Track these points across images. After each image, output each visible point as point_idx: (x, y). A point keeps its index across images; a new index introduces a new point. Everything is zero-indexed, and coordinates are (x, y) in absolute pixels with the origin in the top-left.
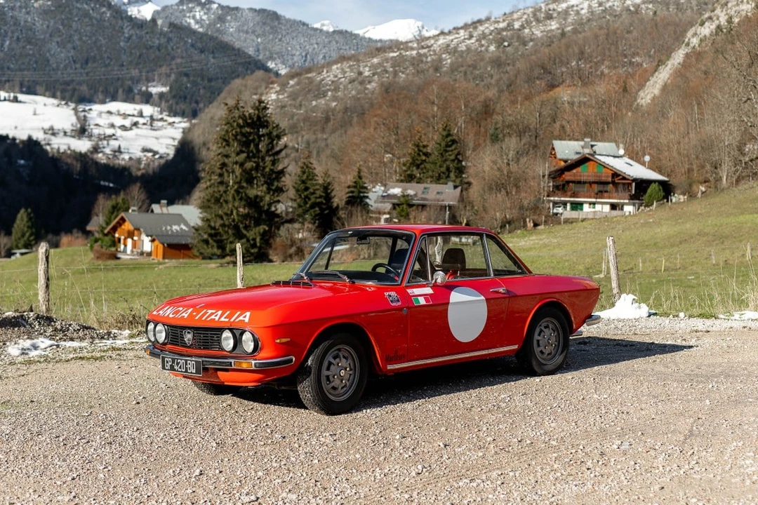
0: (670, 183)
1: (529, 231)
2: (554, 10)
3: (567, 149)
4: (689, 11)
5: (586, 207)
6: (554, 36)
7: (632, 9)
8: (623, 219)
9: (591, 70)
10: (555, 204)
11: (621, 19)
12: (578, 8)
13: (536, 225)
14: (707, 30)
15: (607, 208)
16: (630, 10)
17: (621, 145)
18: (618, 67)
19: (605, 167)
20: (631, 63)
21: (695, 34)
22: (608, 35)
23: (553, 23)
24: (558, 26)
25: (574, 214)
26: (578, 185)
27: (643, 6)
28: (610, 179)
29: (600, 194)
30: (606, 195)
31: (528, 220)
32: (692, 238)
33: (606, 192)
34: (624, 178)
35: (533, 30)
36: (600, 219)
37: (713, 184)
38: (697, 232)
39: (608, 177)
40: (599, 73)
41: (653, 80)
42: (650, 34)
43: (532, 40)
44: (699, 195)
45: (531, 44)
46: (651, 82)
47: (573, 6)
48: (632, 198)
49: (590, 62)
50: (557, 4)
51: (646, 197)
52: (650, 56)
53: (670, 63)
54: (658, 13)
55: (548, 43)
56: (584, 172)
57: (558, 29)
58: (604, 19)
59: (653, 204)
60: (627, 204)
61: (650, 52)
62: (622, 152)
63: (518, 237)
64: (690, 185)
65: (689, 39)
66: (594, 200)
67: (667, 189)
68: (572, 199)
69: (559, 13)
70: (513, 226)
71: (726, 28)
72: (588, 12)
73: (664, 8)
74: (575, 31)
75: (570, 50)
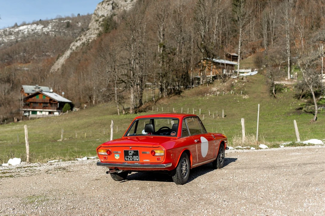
0: (73, 103)
1: (15, 123)
2: (13, 31)
3: (29, 89)
4: (69, 36)
5: (38, 113)
6: (13, 42)
7: (46, 33)
8: (55, 117)
9: (29, 57)
10: (25, 112)
11: (41, 37)
12: (23, 31)
13: (18, 120)
14: (78, 44)
15: (47, 113)
16: (45, 34)
17: (51, 88)
18: (40, 56)
19: (46, 96)
20: (46, 55)
21: (74, 45)
22: (36, 43)
23: (12, 37)
24: (14, 38)
25: (34, 116)
26: (35, 104)
27: (50, 33)
28: (48, 102)
29: (44, 107)
30: (47, 108)
31: (15, 118)
32: (92, 124)
33: (47, 106)
34: (54, 101)
35: (4, 39)
36: (45, 117)
37: (90, 104)
38: (93, 122)
39: (48, 100)
40: (32, 58)
41: (57, 62)
42: (53, 44)
43: (3, 43)
44: (84, 108)
45: (3, 44)
47: (21, 30)
48: (58, 109)
49: (29, 53)
50: (14, 29)
51: (63, 109)
52: (53, 53)
53: (64, 56)
54: (56, 36)
55: (10, 45)
56: (38, 98)
57: (14, 39)
58: (34, 37)
59: (66, 111)
60: (56, 112)
61: (53, 51)
62: (51, 91)
63: (11, 125)
64: (81, 104)
65: (72, 47)
66: (42, 110)
67: (71, 106)
68: (33, 110)
69: (15, 33)
70: (8, 121)
71: (86, 44)
72: (28, 33)
73: (59, 34)
74: (22, 41)
75: (20, 48)
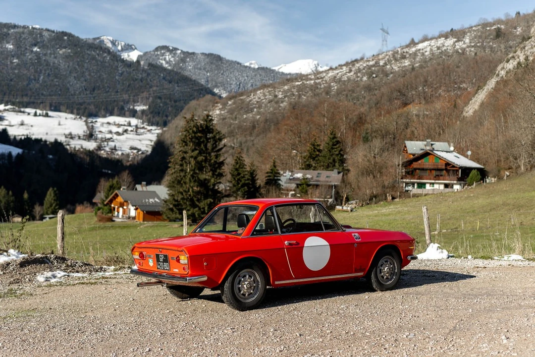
0: (485, 169)
1: (389, 202)
2: (407, 52)
3: (415, 147)
4: (499, 53)
5: (428, 187)
6: (407, 70)
7: (460, 51)
8: (453, 194)
9: (432, 93)
10: (407, 184)
11: (453, 59)
12: (423, 51)
13: (393, 198)
14: (511, 65)
15: (442, 187)
16: (459, 52)
17: (452, 144)
18: (451, 91)
19: (440, 159)
20: (460, 88)
21: (503, 68)
22: (443, 69)
23: (406, 61)
24: (409, 63)
25: (420, 191)
26: (423, 171)
27: (468, 49)
28: (444, 167)
29: (437, 177)
30: (441, 178)
31: (388, 195)
32: (498, 207)
33: (442, 176)
34: (453, 166)
35: (393, 66)
36: (437, 194)
37: (515, 171)
38: (501, 203)
39: (442, 165)
40: (437, 95)
41: (474, 100)
42: (472, 68)
43: (392, 73)
44: (505, 178)
45: (391, 75)
46: (473, 101)
47: (420, 50)
48: (459, 180)
49: (432, 87)
50: (409, 48)
51: (468, 179)
52: (472, 83)
53: (486, 88)
54: (478, 54)
55: (403, 75)
56: (427, 163)
57: (410, 65)
58: (441, 59)
59: (473, 184)
60: (456, 184)
61: (472, 80)
62: (452, 149)
63: (381, 206)
64: (499, 171)
65: (499, 72)
66: (433, 181)
67: (483, 174)
68: (418, 181)
69: (410, 54)
70: (378, 199)
71: (524, 64)
72: (430, 54)
73: (482, 51)
74: (421, 67)
75: (418, 80)
